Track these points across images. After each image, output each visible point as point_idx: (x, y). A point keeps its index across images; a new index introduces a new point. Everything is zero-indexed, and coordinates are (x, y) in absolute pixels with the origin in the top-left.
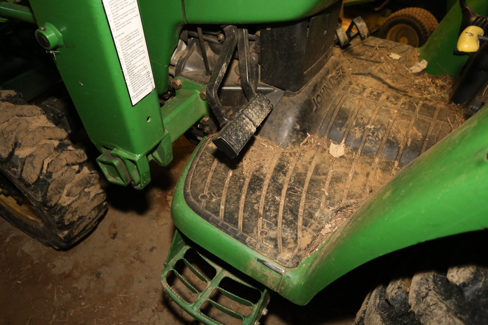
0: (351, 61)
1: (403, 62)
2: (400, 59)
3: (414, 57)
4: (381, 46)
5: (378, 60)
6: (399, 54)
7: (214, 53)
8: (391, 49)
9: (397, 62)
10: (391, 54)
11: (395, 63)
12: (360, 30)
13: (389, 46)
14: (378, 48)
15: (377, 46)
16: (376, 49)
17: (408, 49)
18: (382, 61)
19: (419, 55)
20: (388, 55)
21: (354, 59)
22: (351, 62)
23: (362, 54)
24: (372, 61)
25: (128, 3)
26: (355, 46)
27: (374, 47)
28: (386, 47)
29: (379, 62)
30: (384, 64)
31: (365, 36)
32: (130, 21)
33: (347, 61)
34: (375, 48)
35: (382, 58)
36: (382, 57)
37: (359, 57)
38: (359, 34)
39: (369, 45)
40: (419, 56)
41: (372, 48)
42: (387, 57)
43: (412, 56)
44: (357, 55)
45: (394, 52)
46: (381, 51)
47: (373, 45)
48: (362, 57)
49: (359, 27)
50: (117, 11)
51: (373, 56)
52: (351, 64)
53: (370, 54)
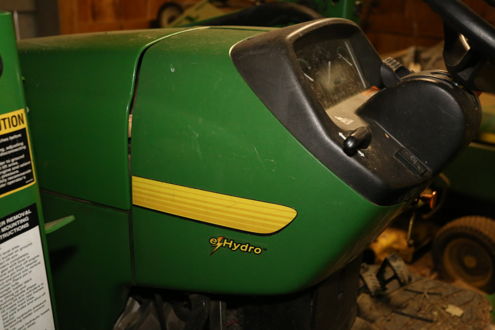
0: (389, 318)
1: (468, 320)
2: (462, 315)
3: (484, 312)
4: (431, 291)
5: (429, 316)
6: (460, 306)
7: (178, 319)
8: (447, 297)
9: (459, 320)
10: (447, 307)
11: (456, 323)
12: (398, 272)
13: (445, 293)
14: (427, 296)
15: (426, 292)
16: (425, 297)
17: (473, 299)
18: (435, 319)
19: (490, 309)
20: (444, 309)
21: (393, 314)
22: (389, 321)
23: (404, 305)
24: (420, 319)
25: (35, 298)
26: (394, 291)
27: (421, 293)
28: (440, 294)
29: (431, 321)
30: (439, 324)
31: (405, 281)
32: (33, 322)
33: (383, 318)
34: (423, 296)
35: (435, 313)
36: (435, 311)
37: (399, 310)
38: (395, 277)
39: (414, 289)
40: (491, 311)
41: (419, 295)
42: (442, 311)
43: (480, 310)
44: (398, 309)
45: (452, 304)
46: (432, 301)
47: (420, 290)
48: (404, 311)
49: (395, 268)
50: (12, 314)
51: (420, 310)
52: (389, 323)
53: (416, 306)
